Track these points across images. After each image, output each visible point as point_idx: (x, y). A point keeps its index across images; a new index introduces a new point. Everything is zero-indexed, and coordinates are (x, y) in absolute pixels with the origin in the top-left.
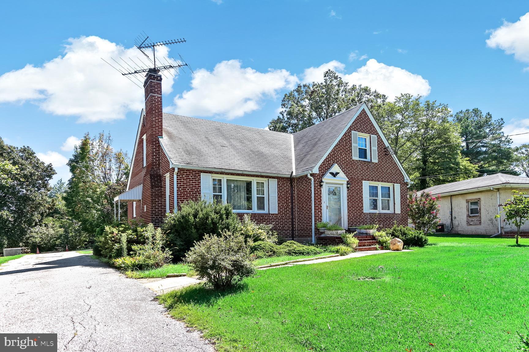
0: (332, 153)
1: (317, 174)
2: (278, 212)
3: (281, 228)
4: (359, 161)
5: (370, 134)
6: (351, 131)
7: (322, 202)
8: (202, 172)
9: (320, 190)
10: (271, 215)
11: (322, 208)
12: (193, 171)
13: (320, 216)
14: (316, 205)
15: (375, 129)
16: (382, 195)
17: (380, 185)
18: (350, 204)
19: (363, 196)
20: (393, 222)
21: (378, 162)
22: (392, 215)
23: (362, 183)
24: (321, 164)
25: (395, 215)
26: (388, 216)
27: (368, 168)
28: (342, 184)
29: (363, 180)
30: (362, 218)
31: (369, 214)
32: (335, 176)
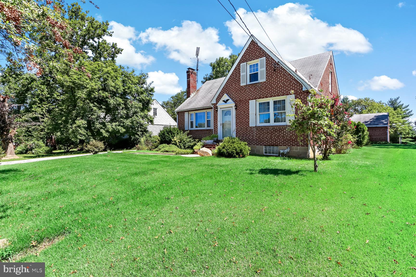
1: (215, 103)
5: (259, 58)
6: (240, 65)
7: (218, 121)
8: (185, 112)
10: (211, 130)
11: (218, 125)
13: (217, 131)
14: (215, 123)
15: (264, 51)
16: (275, 109)
17: (271, 100)
18: (238, 121)
19: (250, 113)
20: (285, 134)
21: (266, 81)
22: (283, 127)
23: (249, 102)
24: (218, 96)
25: (288, 126)
26: (278, 128)
27: (256, 88)
28: (232, 107)
29: (250, 100)
30: (249, 130)
31: (255, 127)
32: (226, 103)
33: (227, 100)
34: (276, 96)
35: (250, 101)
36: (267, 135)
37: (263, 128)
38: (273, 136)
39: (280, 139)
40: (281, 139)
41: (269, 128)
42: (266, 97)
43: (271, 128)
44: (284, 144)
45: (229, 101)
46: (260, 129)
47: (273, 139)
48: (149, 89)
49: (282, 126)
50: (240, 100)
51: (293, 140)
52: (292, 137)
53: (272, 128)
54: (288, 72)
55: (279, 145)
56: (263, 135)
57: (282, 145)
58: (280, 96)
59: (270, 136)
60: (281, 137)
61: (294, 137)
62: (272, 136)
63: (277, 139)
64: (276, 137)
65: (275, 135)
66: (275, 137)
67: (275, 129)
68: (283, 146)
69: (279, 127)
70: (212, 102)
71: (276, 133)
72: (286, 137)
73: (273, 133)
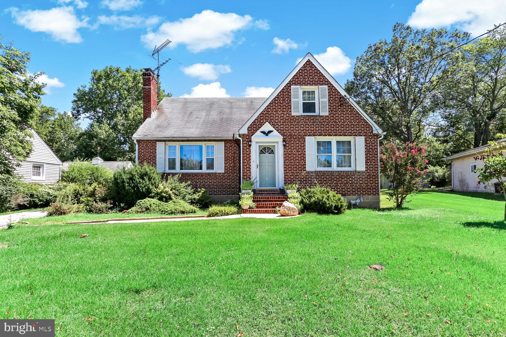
0: (264, 112)
1: (245, 134)
2: (225, 171)
3: (228, 186)
4: (301, 117)
5: (318, 85)
6: (291, 87)
7: (252, 161)
8: (158, 141)
9: (249, 150)
10: (218, 174)
11: (251, 167)
12: (151, 141)
13: (249, 175)
14: (244, 164)
15: (326, 78)
16: (338, 151)
17: (334, 140)
18: (288, 162)
19: (307, 153)
20: (353, 181)
21: (329, 115)
22: (352, 172)
23: (305, 139)
24: (251, 124)
25: (357, 172)
26: (345, 174)
27: (314, 122)
28: (277, 142)
29: (306, 136)
30: (305, 176)
31: (314, 172)
32: (267, 135)
33: (270, 132)
34: (342, 136)
35: (307, 138)
36: (331, 182)
37: (326, 174)
38: (340, 184)
39: (348, 187)
40: (350, 187)
41: (334, 174)
42: (330, 135)
43: (335, 174)
44: (353, 193)
45: (271, 133)
46: (321, 175)
47: (339, 187)
48: (31, 85)
49: (350, 171)
50: (290, 135)
51: (364, 188)
52: (362, 185)
53: (338, 174)
54: (356, 110)
55: (347, 195)
56: (326, 182)
57: (350, 195)
58: (347, 136)
59: (334, 184)
60: (349, 185)
61: (364, 185)
62: (338, 184)
63: (345, 187)
64: (343, 185)
65: (341, 182)
66: (341, 185)
67: (341, 176)
68: (352, 195)
69: (347, 172)
70: (240, 131)
71: (342, 180)
72: (356, 185)
73: (339, 180)
